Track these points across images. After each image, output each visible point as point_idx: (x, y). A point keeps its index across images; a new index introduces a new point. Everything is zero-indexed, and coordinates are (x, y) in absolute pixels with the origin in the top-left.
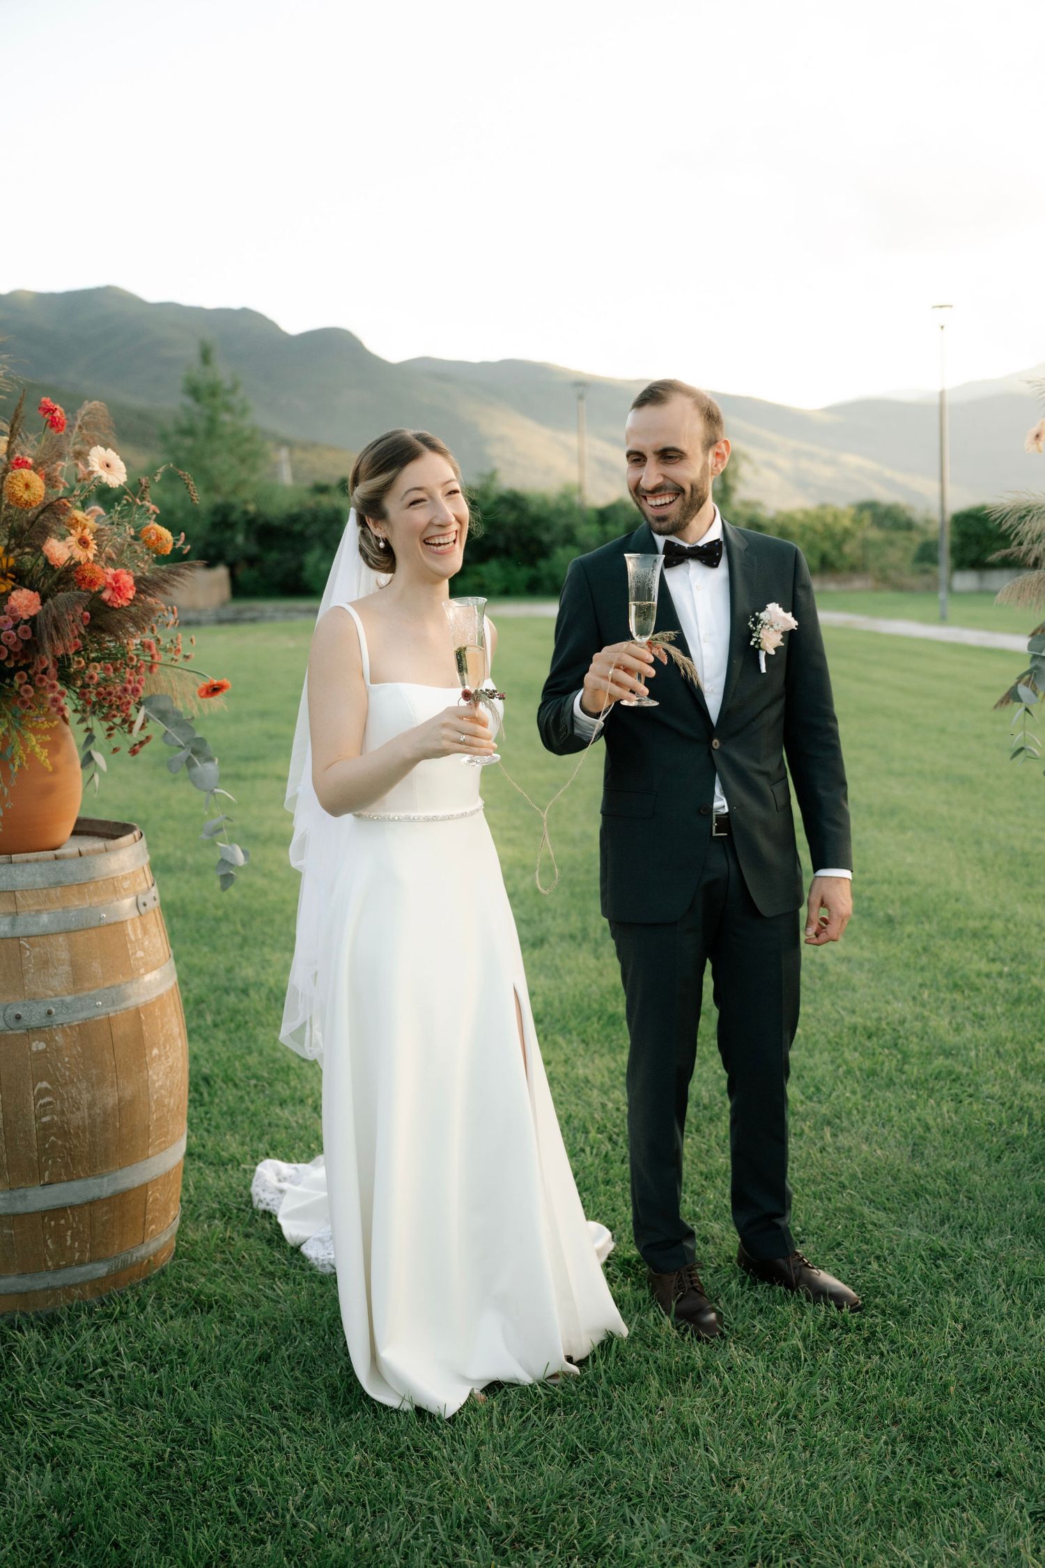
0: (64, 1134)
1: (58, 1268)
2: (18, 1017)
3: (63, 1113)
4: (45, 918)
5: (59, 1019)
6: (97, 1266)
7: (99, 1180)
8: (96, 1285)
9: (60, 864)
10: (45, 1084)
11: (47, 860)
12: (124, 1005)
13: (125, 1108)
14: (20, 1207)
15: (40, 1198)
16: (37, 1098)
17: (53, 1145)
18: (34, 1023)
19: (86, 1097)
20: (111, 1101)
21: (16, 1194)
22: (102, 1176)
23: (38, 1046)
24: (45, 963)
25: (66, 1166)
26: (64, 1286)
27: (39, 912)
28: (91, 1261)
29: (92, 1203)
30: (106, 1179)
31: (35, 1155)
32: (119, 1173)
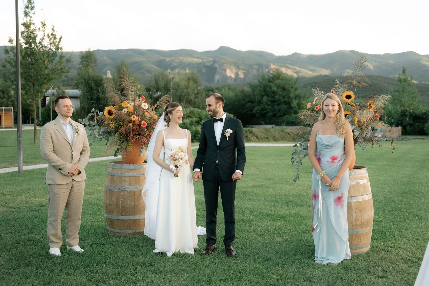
0: (125, 208)
1: (124, 230)
2: (120, 188)
3: (125, 204)
4: (126, 174)
5: (126, 190)
6: (130, 231)
7: (130, 216)
8: (131, 234)
9: (130, 166)
10: (122, 199)
11: (128, 165)
12: (137, 189)
13: (136, 206)
14: (118, 218)
15: (122, 217)
16: (121, 201)
17: (123, 209)
18: (122, 190)
19: (129, 203)
20: (133, 204)
21: (118, 216)
22: (131, 216)
23: (122, 193)
24: (125, 181)
25: (125, 213)
26: (125, 233)
27: (125, 173)
28: (129, 230)
29: (129, 220)
30: (132, 217)
31: (121, 210)
32: (134, 216)
